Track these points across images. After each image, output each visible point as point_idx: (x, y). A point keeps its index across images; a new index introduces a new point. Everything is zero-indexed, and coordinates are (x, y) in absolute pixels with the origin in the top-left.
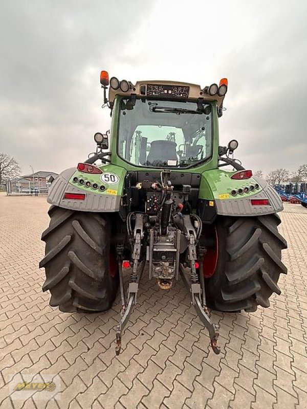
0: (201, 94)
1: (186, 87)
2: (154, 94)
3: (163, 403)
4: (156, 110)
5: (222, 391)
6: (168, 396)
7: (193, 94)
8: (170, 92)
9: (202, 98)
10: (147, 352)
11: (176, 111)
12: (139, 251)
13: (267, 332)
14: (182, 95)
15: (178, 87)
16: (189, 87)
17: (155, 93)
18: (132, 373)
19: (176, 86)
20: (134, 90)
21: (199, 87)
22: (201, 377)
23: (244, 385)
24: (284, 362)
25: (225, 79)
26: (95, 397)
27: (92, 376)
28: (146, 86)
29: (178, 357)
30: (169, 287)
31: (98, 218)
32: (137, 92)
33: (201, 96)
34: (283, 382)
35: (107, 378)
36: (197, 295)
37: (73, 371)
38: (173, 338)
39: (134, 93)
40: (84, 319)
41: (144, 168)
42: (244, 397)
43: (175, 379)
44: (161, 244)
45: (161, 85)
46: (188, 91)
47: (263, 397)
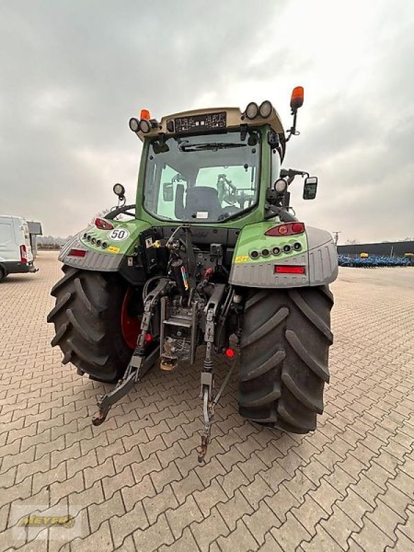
0: (242, 118)
1: (221, 114)
2: (183, 129)
3: (120, 490)
4: (186, 148)
5: (192, 508)
6: (130, 486)
7: (232, 121)
8: (202, 123)
9: (246, 124)
10: (140, 437)
11: (208, 147)
12: (148, 321)
13: (314, 470)
14: (217, 125)
15: (212, 115)
16: (225, 113)
17: (185, 128)
18: (110, 451)
19: (209, 115)
20: (161, 128)
21: (237, 109)
22: (179, 484)
23: (225, 514)
24: (309, 516)
25: (299, 87)
26: (65, 459)
27: (75, 440)
28: (173, 120)
29: (168, 455)
30: (170, 369)
31: (99, 278)
32: (164, 130)
33: (243, 122)
34: (285, 535)
35: (86, 446)
36: (206, 386)
37: (63, 430)
38: (178, 434)
39: (161, 132)
40: (101, 388)
41: (166, 223)
42: (215, 525)
43: (149, 474)
44: (180, 317)
45: (190, 117)
46: (225, 117)
47: (242, 538)
